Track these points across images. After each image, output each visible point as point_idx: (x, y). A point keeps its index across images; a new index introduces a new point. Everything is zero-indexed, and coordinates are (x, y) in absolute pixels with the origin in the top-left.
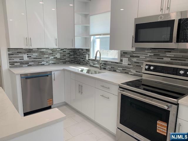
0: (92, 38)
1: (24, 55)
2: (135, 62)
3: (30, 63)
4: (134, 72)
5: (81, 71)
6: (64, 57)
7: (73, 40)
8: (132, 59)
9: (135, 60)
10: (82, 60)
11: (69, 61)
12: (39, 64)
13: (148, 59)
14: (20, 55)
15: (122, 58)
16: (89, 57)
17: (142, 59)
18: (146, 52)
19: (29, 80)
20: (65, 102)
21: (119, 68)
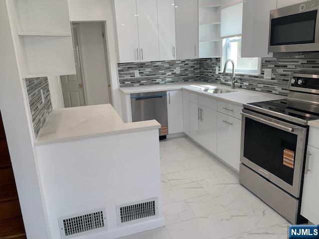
0: (224, 41)
1: (135, 71)
2: (281, 75)
3: (142, 82)
4: (279, 89)
5: (205, 90)
6: (186, 72)
7: (197, 46)
8: (277, 70)
9: (280, 71)
10: (210, 75)
11: (192, 78)
12: (152, 82)
13: (299, 69)
14: (131, 71)
15: (263, 70)
16: (219, 70)
17: (290, 70)
18: (296, 59)
19: (142, 101)
20: (183, 132)
21: (259, 85)
